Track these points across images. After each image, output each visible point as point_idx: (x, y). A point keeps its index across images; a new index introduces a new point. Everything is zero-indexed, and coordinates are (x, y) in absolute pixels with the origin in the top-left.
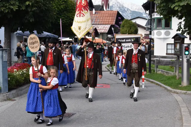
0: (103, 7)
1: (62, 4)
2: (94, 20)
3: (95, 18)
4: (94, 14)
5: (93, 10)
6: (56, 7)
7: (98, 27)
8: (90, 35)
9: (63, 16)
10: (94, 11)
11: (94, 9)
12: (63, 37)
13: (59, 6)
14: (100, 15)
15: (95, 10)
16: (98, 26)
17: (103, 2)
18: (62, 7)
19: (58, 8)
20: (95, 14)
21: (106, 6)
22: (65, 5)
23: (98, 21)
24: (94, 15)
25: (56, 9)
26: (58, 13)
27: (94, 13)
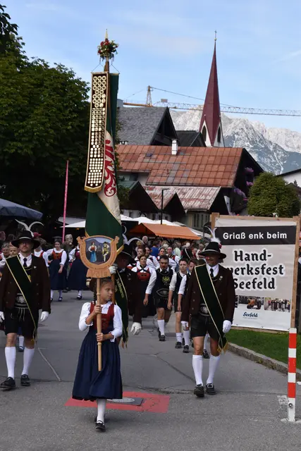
0: (203, 137)
1: (69, 120)
2: (173, 173)
3: (176, 167)
4: (174, 155)
5: (171, 143)
6: (51, 128)
7: (184, 194)
8: (157, 215)
9: (71, 155)
10: (174, 147)
11: (174, 141)
12: (69, 215)
13: (59, 124)
14: (193, 158)
15: (179, 144)
16: (184, 191)
17: (204, 124)
18: (70, 127)
19: (56, 129)
20: (178, 154)
21: (211, 132)
22: (80, 122)
23: (186, 174)
24: (172, 160)
25: (52, 131)
26: (56, 143)
27: (174, 153)
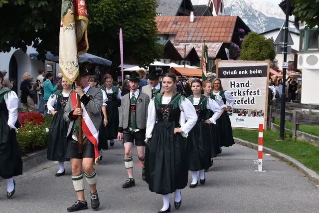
0: (210, 9)
2: (192, 34)
3: (193, 30)
4: (192, 22)
5: (190, 14)
6: (114, 7)
7: (199, 48)
8: (182, 62)
9: (127, 25)
10: (192, 16)
11: (192, 13)
12: (125, 63)
13: (119, 5)
14: (204, 23)
15: (195, 15)
16: (199, 46)
17: (212, 0)
18: (126, 7)
19: (117, 8)
20: (194, 21)
21: (216, 7)
22: (132, 3)
23: (200, 35)
24: (191, 25)
25: (115, 9)
26: (117, 17)
27: (192, 20)
